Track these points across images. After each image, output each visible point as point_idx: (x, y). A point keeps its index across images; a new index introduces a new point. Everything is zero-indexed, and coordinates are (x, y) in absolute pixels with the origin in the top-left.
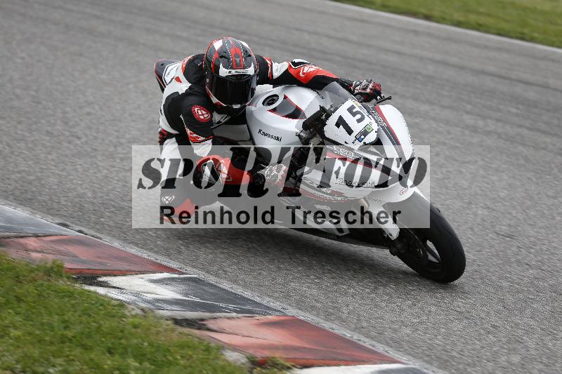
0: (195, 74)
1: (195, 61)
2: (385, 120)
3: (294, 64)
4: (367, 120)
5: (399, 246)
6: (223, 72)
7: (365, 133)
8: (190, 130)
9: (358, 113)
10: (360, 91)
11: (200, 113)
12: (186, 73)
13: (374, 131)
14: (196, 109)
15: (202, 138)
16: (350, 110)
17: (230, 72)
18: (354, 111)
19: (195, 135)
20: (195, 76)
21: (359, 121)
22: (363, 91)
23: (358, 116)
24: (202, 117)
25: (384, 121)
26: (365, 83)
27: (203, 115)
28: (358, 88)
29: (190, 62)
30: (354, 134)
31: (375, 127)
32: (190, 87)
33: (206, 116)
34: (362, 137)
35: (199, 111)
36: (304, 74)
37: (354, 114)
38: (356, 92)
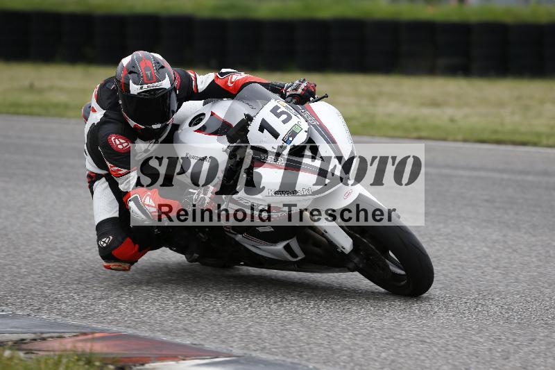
0: (108, 99)
1: (107, 86)
2: (317, 119)
3: (222, 74)
4: (294, 120)
5: (356, 260)
6: (134, 89)
7: (293, 134)
8: (110, 163)
9: (283, 113)
10: (292, 93)
11: (118, 142)
13: (303, 131)
14: (113, 138)
15: (124, 171)
16: (274, 111)
17: (141, 88)
18: (278, 111)
19: (116, 168)
20: (109, 101)
21: (285, 122)
22: (295, 93)
23: (284, 117)
24: (120, 147)
27: (121, 144)
28: (290, 89)
29: (103, 87)
30: (280, 138)
31: (305, 126)
33: (125, 145)
34: (291, 139)
35: (117, 140)
36: (232, 83)
37: (278, 115)
38: (288, 94)
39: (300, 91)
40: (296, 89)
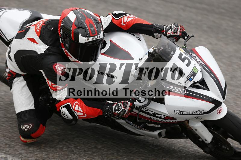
0: (50, 37)
4: (193, 63)
6: (83, 40)
7: (194, 74)
9: (185, 58)
10: (172, 34)
12: (41, 37)
13: (199, 72)
16: (180, 57)
17: (88, 39)
18: (183, 57)
19: (56, 86)
20: (51, 39)
21: (188, 65)
22: (175, 34)
23: (187, 61)
25: (202, 61)
26: (174, 27)
28: (169, 31)
31: (199, 68)
32: (48, 49)
34: (192, 77)
36: (124, 23)
37: (183, 60)
39: (179, 34)
40: (176, 33)
